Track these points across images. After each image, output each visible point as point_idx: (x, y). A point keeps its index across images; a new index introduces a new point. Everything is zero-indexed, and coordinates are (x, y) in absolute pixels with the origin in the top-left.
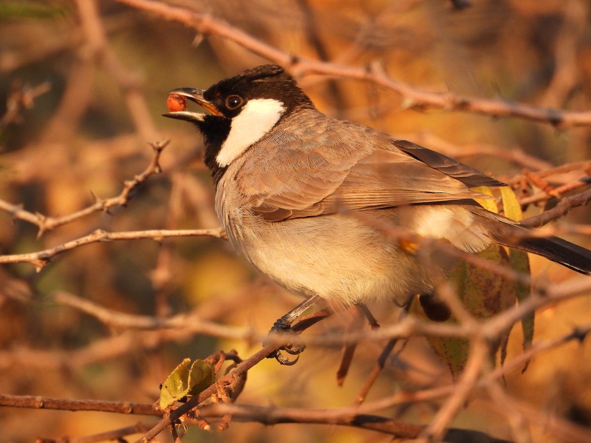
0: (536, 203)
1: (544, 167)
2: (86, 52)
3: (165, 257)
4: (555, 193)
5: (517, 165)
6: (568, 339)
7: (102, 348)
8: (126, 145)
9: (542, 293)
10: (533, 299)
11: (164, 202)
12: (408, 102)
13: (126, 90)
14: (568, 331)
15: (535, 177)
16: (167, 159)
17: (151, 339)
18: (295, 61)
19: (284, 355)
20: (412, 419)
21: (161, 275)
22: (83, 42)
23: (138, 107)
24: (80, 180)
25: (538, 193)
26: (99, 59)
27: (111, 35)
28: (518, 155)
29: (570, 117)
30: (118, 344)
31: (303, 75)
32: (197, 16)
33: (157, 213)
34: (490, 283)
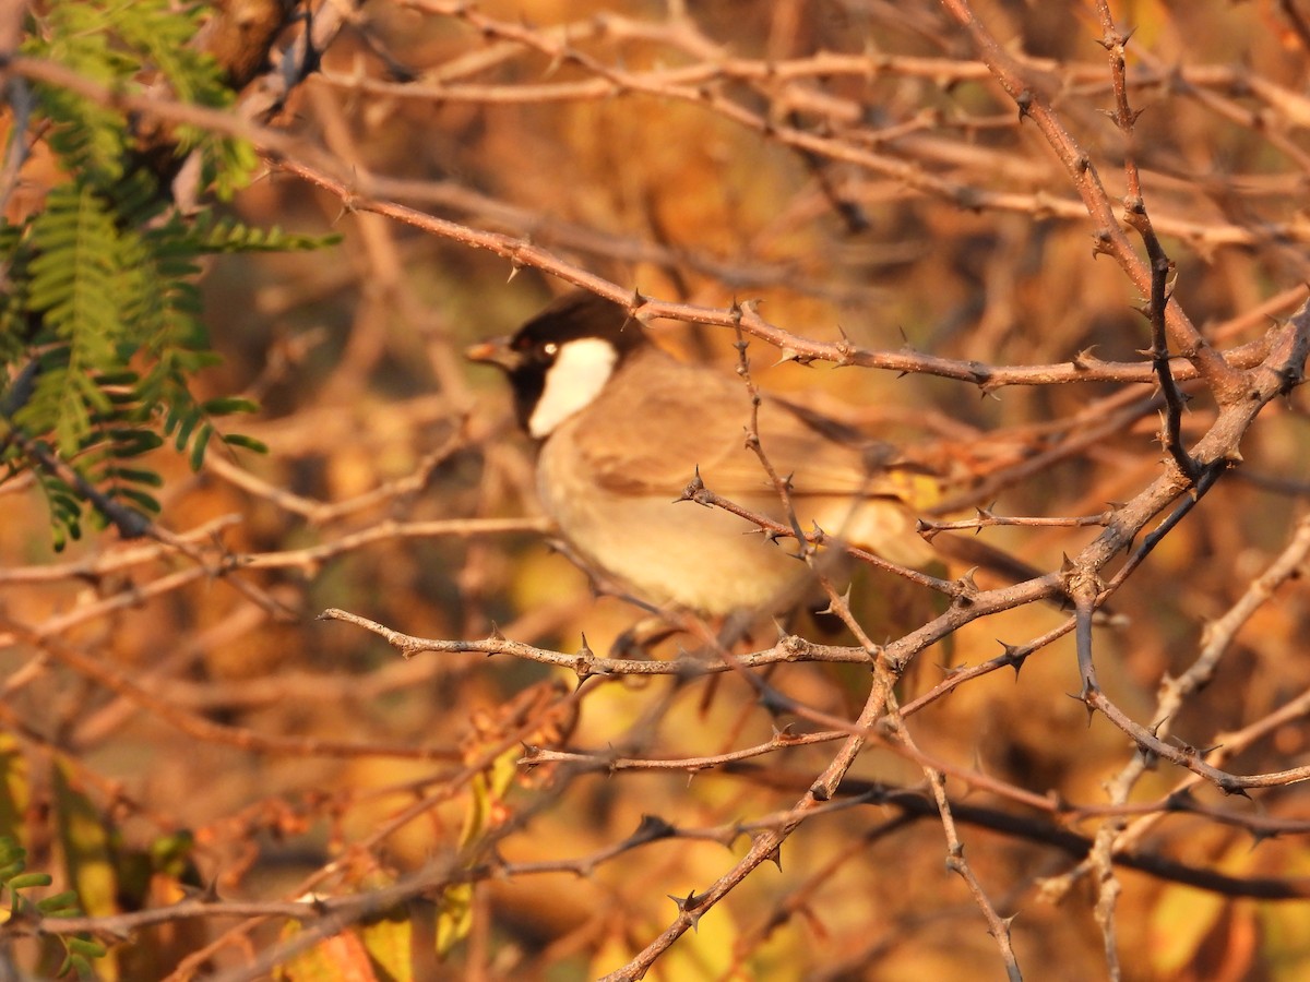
0: (959, 484)
1: (968, 435)
2: (373, 290)
3: (478, 556)
4: (983, 469)
5: (932, 433)
6: (1001, 664)
7: (396, 673)
8: (428, 408)
9: (966, 603)
10: (955, 611)
11: (474, 483)
12: (788, 354)
13: (427, 337)
14: (1001, 652)
15: (956, 448)
16: (480, 426)
17: (461, 661)
18: (640, 302)
19: (632, 679)
20: (799, 766)
21: (471, 578)
22: (370, 273)
23: (442, 360)
24: (371, 452)
25: (960, 471)
26: (390, 298)
27: (408, 265)
28: (935, 419)
29: (1000, 373)
30: (417, 669)
31: (653, 317)
32: (512, 243)
33: (467, 498)
34: (897, 590)
